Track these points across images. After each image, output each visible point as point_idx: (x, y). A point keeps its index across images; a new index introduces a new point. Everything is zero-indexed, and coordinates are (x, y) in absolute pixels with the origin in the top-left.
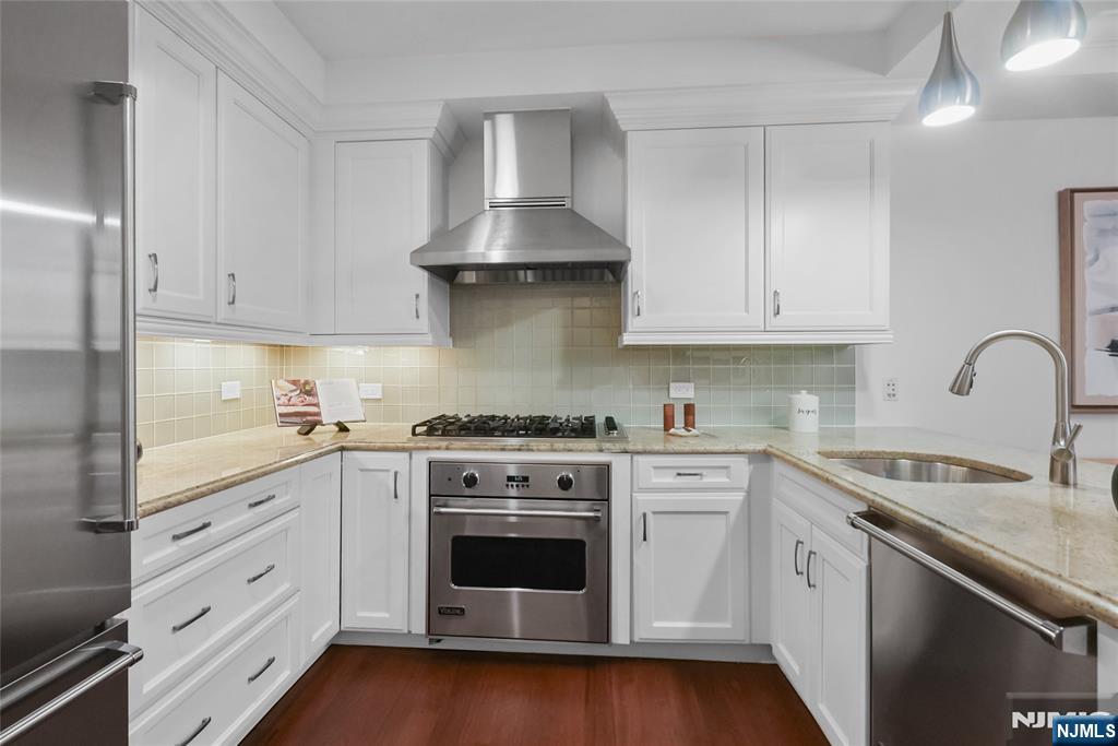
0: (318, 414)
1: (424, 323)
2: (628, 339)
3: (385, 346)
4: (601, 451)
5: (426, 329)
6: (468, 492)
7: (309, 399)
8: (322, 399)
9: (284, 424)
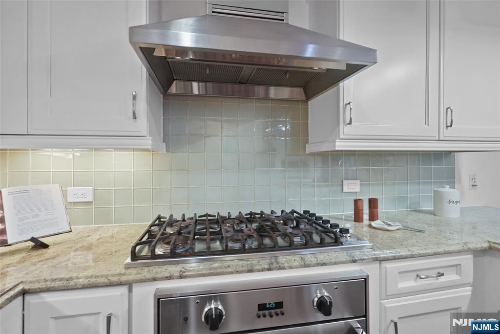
1: (143, 125)
3: (96, 149)
4: (354, 262)
5: (144, 130)
8: (8, 213)
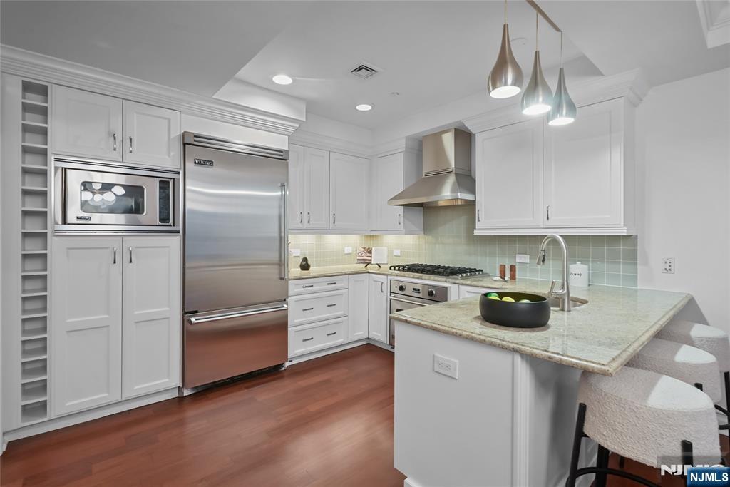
0: (371, 260)
2: (476, 232)
4: (446, 282)
5: (402, 228)
6: (401, 292)
7: (369, 254)
8: (373, 255)
9: (358, 263)
